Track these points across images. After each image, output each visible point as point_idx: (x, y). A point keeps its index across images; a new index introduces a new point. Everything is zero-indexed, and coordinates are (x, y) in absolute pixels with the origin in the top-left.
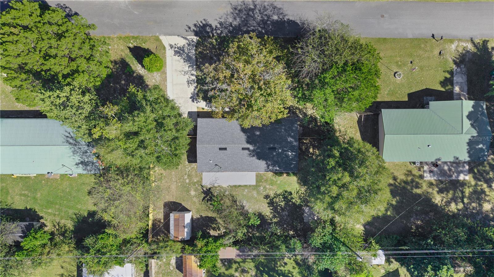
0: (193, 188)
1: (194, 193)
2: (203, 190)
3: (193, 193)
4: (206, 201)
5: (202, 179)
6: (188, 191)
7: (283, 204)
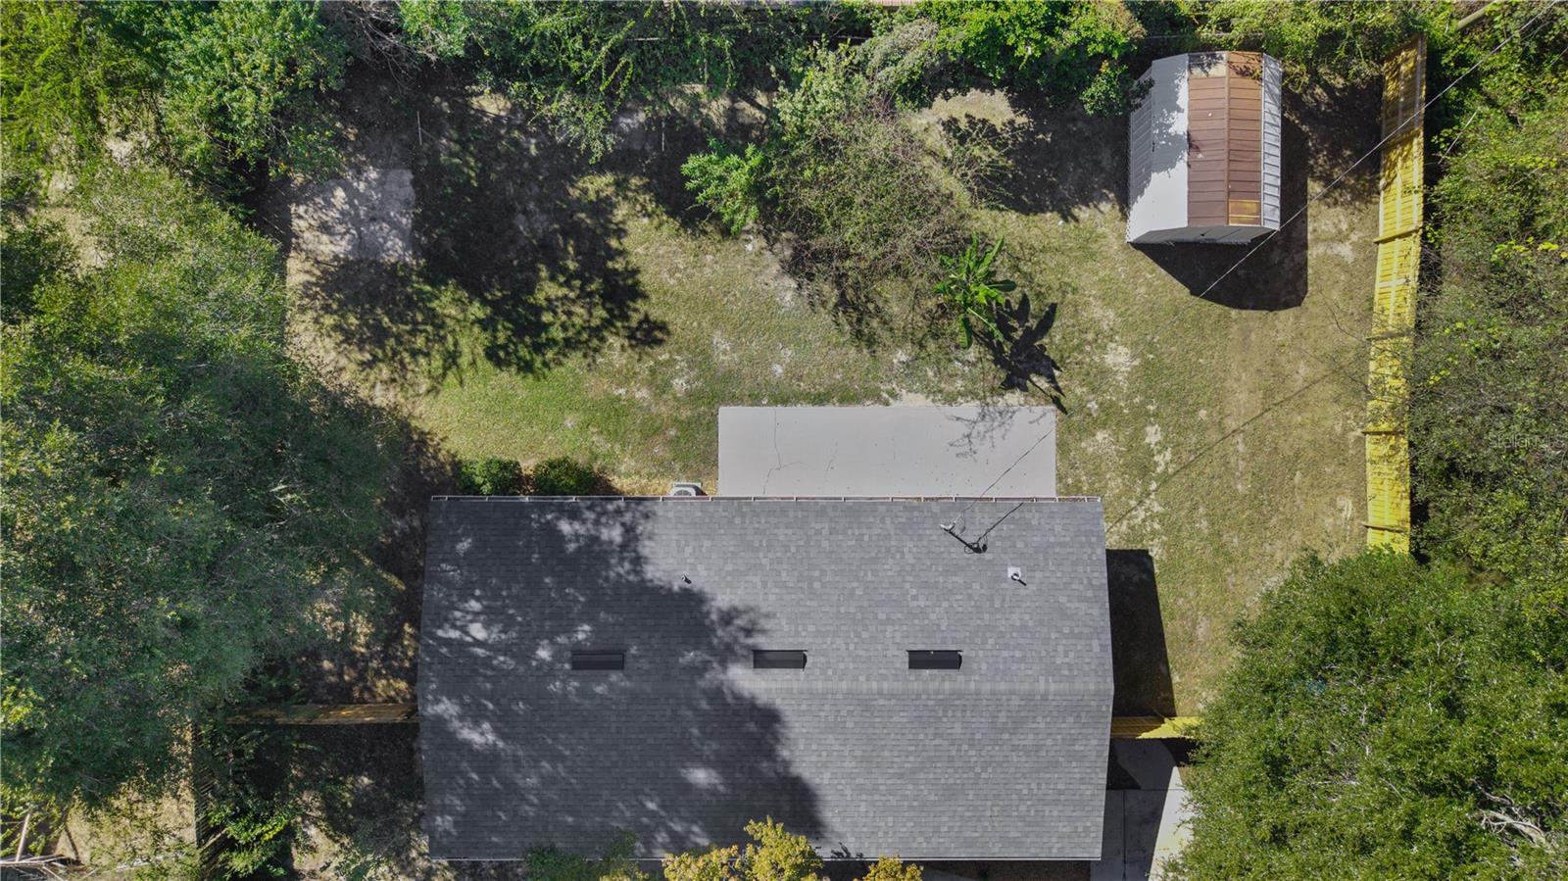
0: (1118, 389)
1: (1109, 359)
2: (1052, 379)
3: (1119, 358)
4: (1033, 306)
5: (1062, 447)
6: (1149, 371)
7: (549, 289)
